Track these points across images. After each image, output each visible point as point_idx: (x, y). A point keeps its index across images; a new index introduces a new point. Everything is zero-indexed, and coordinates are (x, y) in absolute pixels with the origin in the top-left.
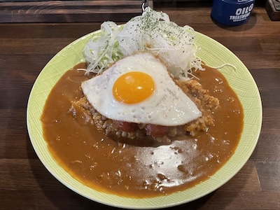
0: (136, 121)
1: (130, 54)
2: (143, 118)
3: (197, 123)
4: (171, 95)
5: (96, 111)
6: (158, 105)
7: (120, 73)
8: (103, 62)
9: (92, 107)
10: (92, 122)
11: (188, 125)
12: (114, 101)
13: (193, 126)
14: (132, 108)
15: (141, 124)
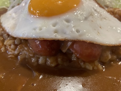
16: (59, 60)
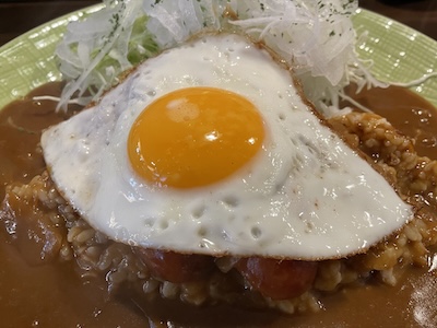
0: (210, 246)
1: (179, 39)
2: (232, 236)
3: (403, 241)
4: (314, 156)
5: (77, 215)
6: (278, 187)
7: (151, 93)
8: (104, 72)
9: (66, 203)
10: (65, 252)
11: (375, 249)
12: (133, 182)
13: (391, 252)
14: (193, 201)
15: (226, 257)
16: (212, 288)
